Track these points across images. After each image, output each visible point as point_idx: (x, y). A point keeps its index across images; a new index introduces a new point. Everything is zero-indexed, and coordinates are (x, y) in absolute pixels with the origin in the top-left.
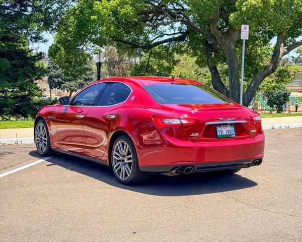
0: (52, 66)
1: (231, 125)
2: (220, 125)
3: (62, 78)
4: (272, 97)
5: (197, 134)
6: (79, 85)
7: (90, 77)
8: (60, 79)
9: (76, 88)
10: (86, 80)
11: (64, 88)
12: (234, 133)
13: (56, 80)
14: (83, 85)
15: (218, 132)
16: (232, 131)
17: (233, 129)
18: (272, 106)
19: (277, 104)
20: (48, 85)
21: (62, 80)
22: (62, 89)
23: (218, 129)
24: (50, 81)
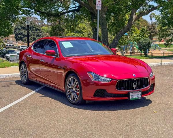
0: (17, 28)
3: (23, 35)
4: (141, 45)
6: (33, 39)
7: (39, 34)
8: (22, 36)
9: (31, 41)
10: (37, 36)
11: (24, 40)
13: (19, 36)
14: (35, 39)
18: (141, 50)
19: (144, 49)
20: (15, 39)
21: (23, 36)
22: (23, 41)
24: (16, 37)
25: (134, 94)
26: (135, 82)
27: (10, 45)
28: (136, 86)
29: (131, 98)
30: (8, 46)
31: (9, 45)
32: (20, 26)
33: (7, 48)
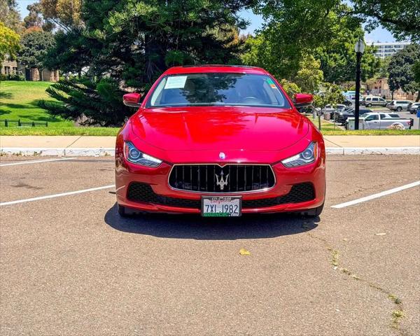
0: (395, 61)
3: (406, 77)
8: (404, 78)
11: (407, 89)
13: (399, 79)
20: (388, 86)
22: (405, 91)
24: (392, 81)
25: (217, 204)
26: (222, 173)
27: (376, 99)
28: (226, 183)
29: (206, 210)
30: (371, 101)
31: (374, 99)
32: (402, 58)
33: (367, 106)
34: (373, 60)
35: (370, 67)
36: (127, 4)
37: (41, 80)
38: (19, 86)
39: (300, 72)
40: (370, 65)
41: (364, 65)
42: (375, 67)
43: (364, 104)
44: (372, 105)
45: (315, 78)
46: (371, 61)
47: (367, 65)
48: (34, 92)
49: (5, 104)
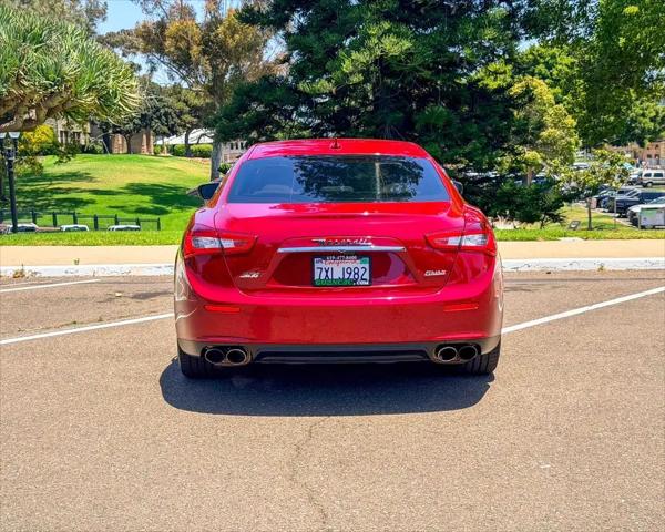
1: (360, 255)
2: (324, 256)
5: (255, 276)
12: (367, 276)
15: (317, 272)
16: (361, 272)
17: (367, 266)
23: (319, 265)
27: (660, 175)
30: (652, 177)
31: (656, 175)
33: (645, 186)
34: (657, 113)
35: (652, 124)
36: (370, 39)
37: (129, 152)
38: (99, 163)
39: (544, 134)
40: (652, 120)
41: (644, 120)
42: (660, 124)
43: (641, 183)
44: (653, 184)
45: (569, 143)
46: (654, 114)
47: (647, 120)
48: (125, 171)
49: (85, 191)
